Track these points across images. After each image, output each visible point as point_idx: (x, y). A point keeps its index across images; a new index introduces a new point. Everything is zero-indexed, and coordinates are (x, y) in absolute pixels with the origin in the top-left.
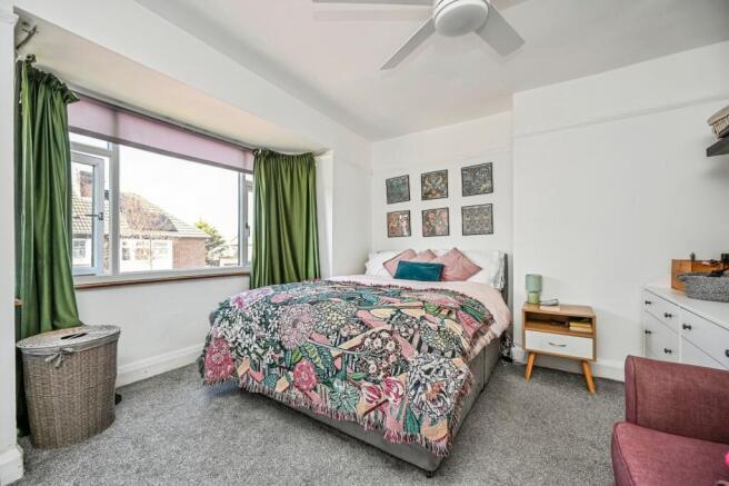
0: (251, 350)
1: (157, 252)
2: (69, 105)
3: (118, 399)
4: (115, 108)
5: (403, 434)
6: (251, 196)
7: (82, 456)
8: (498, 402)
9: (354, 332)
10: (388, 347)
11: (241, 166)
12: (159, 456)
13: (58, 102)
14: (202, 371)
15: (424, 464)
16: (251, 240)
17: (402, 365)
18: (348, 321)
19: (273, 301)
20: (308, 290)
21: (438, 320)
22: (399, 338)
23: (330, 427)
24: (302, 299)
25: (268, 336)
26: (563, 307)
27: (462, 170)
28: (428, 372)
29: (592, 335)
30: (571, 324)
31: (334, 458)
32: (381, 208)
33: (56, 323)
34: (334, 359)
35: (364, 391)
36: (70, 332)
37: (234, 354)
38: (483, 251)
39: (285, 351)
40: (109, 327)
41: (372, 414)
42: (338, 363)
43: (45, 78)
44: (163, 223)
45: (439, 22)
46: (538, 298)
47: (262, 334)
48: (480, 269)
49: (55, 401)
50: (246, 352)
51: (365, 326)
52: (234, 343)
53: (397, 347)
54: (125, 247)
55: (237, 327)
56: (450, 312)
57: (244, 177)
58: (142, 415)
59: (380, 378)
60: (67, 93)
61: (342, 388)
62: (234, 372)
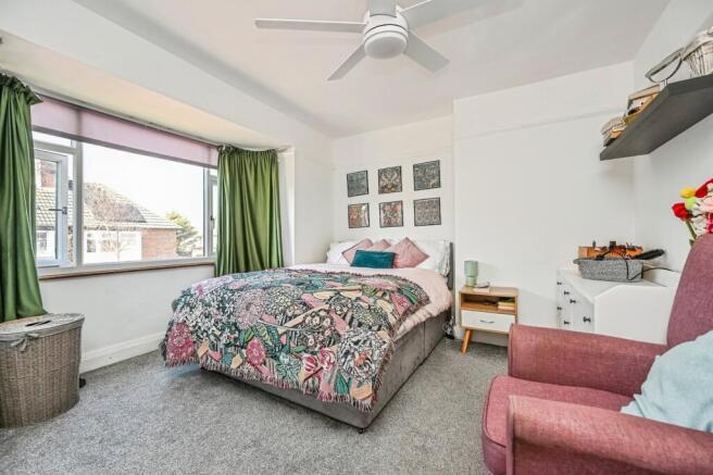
0: (210, 332)
1: (125, 243)
2: (32, 107)
3: (83, 383)
4: (79, 109)
5: (334, 394)
6: (216, 190)
7: (48, 433)
8: (434, 372)
9: (298, 312)
10: (325, 323)
11: (206, 162)
12: (122, 429)
13: (21, 103)
14: (164, 354)
15: (357, 422)
16: (216, 232)
17: (335, 338)
18: (293, 302)
19: (231, 288)
20: (265, 277)
21: (371, 300)
22: (334, 316)
23: (280, 397)
24: (256, 285)
25: (225, 319)
26: (492, 289)
27: (414, 167)
28: (356, 343)
29: (514, 312)
30: (500, 303)
31: (282, 422)
32: (342, 200)
33: (21, 313)
34: (280, 336)
35: (304, 361)
36: (35, 320)
37: (194, 338)
38: (430, 240)
39: (240, 331)
40: (72, 315)
41: (310, 380)
42: (284, 339)
43: (9, 81)
44: (130, 215)
45: (369, 47)
46: (475, 281)
47: (219, 317)
48: (426, 257)
49: (21, 383)
50: (205, 334)
51: (307, 306)
52: (194, 327)
53: (331, 323)
54: (90, 239)
55: (197, 312)
56: (384, 294)
57: (208, 172)
58: (106, 396)
59: (316, 349)
60: (31, 95)
61: (286, 361)
62: (194, 354)
